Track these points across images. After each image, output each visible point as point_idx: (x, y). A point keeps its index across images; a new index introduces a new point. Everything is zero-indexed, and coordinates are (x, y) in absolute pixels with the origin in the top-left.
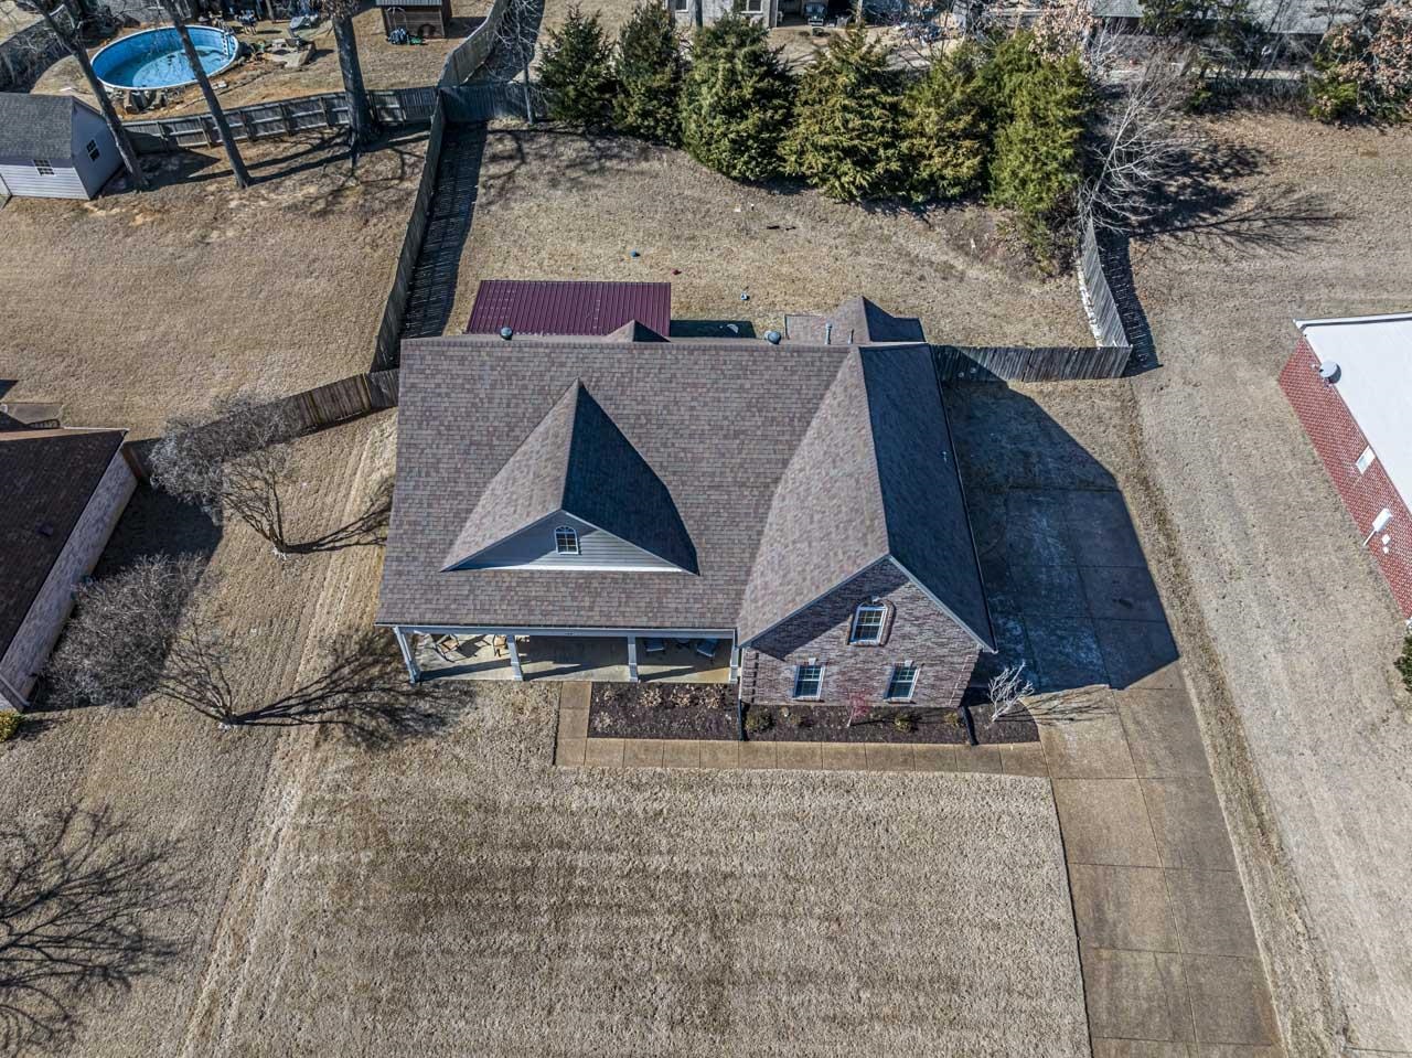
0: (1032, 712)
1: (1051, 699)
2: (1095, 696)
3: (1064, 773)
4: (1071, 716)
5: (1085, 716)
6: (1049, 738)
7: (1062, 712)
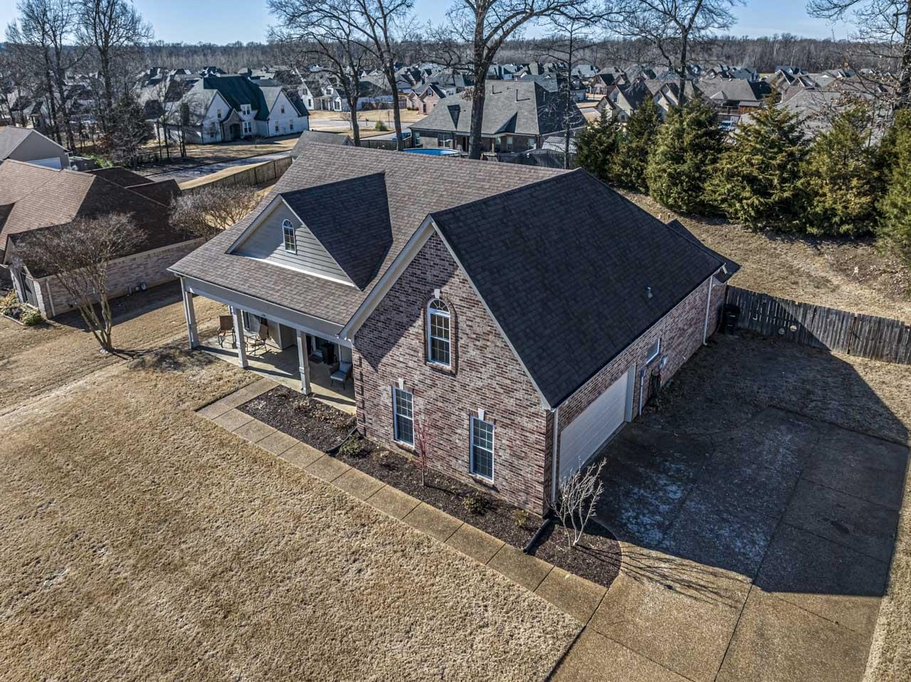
0: (624, 559)
1: (660, 559)
2: (724, 583)
3: (609, 631)
4: (672, 584)
5: (692, 592)
6: (622, 592)
7: (664, 576)
